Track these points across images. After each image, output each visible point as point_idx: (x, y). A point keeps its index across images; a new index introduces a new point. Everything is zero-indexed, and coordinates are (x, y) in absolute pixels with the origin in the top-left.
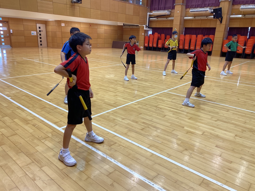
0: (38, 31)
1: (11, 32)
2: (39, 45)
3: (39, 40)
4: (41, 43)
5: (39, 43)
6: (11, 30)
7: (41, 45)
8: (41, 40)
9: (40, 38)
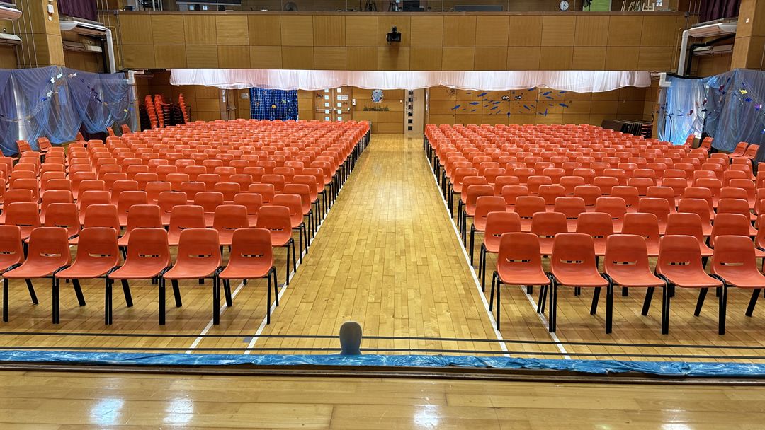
0: (407, 100)
1: (354, 104)
2: (406, 128)
3: (407, 118)
4: (410, 125)
5: (407, 125)
6: (354, 100)
7: (410, 128)
8: (410, 118)
9: (410, 114)
